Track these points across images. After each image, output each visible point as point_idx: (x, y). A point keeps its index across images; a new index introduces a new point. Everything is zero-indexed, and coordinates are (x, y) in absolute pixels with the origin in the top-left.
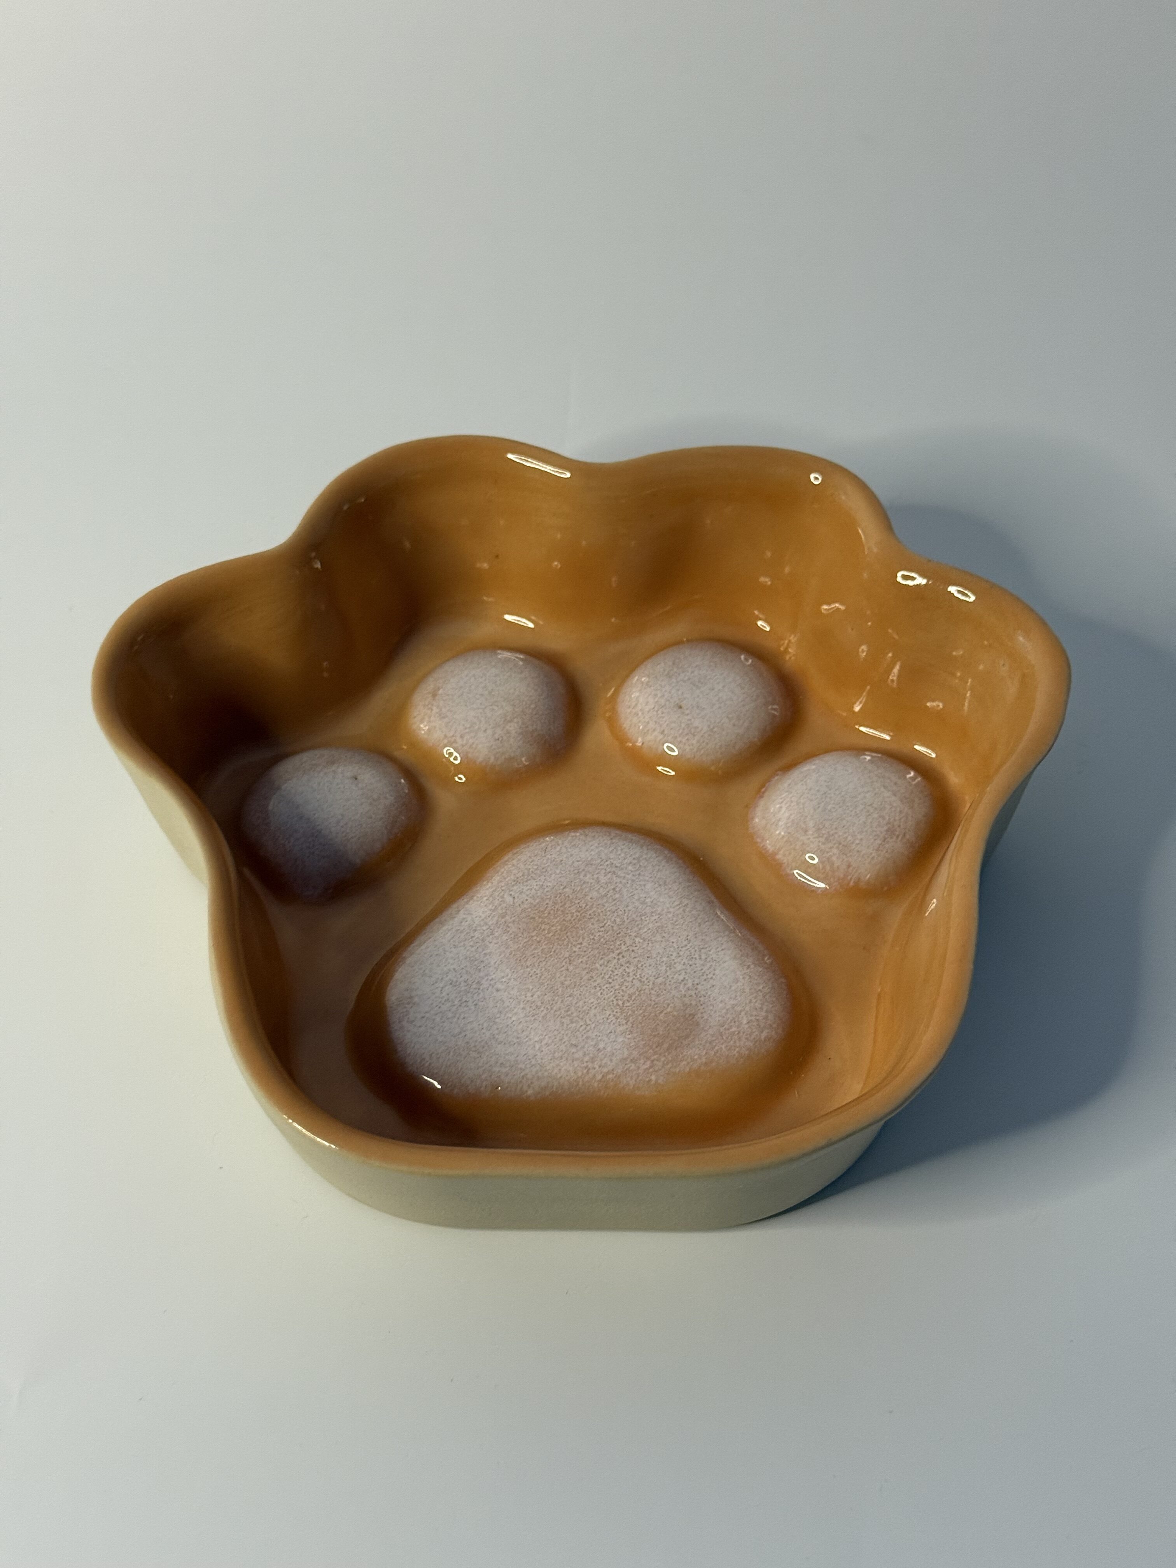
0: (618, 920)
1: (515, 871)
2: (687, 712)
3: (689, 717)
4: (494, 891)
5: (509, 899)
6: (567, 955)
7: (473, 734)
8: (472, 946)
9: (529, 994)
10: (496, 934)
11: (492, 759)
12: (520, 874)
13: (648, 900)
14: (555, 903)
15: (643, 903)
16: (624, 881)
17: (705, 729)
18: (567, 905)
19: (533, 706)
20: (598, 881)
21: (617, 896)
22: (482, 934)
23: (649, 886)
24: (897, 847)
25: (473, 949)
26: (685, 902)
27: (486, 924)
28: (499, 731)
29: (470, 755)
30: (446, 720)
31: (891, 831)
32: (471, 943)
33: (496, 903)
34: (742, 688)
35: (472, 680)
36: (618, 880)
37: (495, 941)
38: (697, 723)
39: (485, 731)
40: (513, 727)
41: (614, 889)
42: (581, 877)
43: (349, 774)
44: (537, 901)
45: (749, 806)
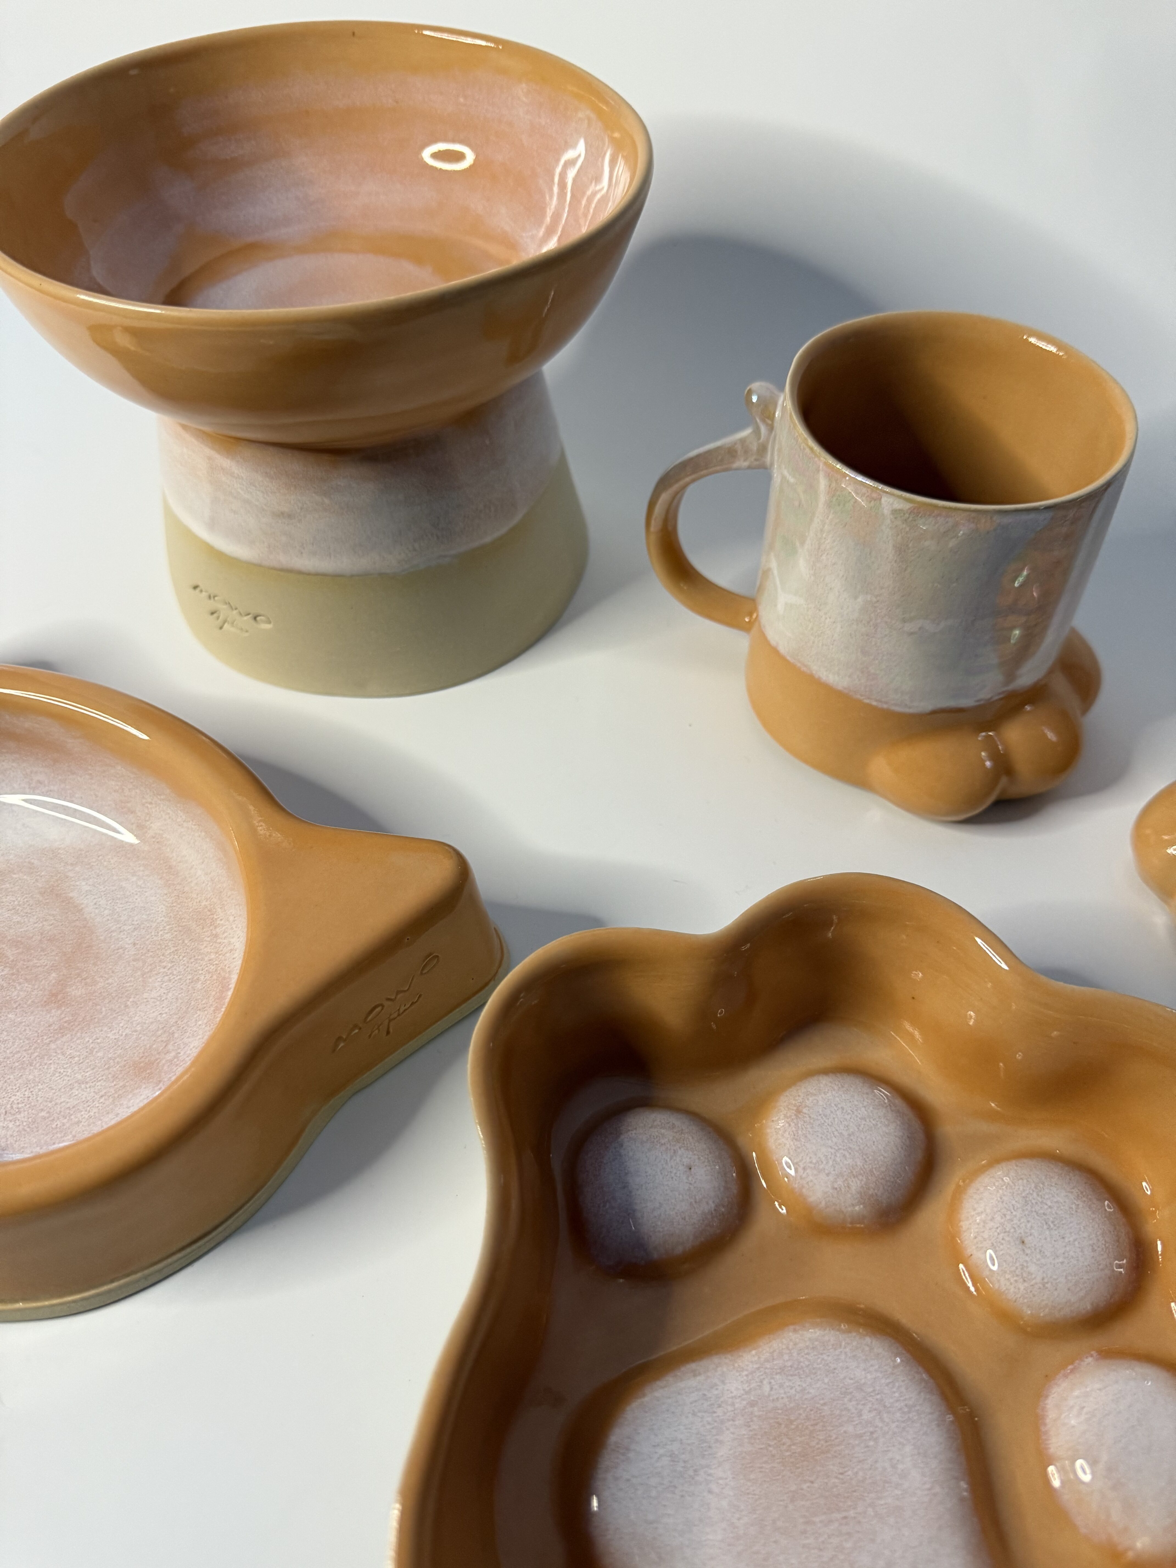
0: (861, 1474)
1: (786, 1357)
3: (1027, 1258)
4: (758, 1369)
5: (766, 1388)
6: (794, 1488)
7: (815, 1172)
8: (709, 1423)
9: (737, 1516)
10: (737, 1423)
11: (823, 1203)
12: (789, 1364)
13: (900, 1466)
14: (808, 1418)
15: (894, 1467)
16: (886, 1429)
18: (818, 1427)
20: (860, 1415)
21: (871, 1443)
22: (725, 1413)
23: (908, 1449)
25: (708, 1427)
26: (937, 1489)
27: (733, 1404)
29: (804, 1190)
32: (709, 1419)
33: (753, 1385)
36: (880, 1425)
37: (732, 1430)
41: (872, 1433)
42: (846, 1400)
44: (792, 1405)
45: (1049, 1378)
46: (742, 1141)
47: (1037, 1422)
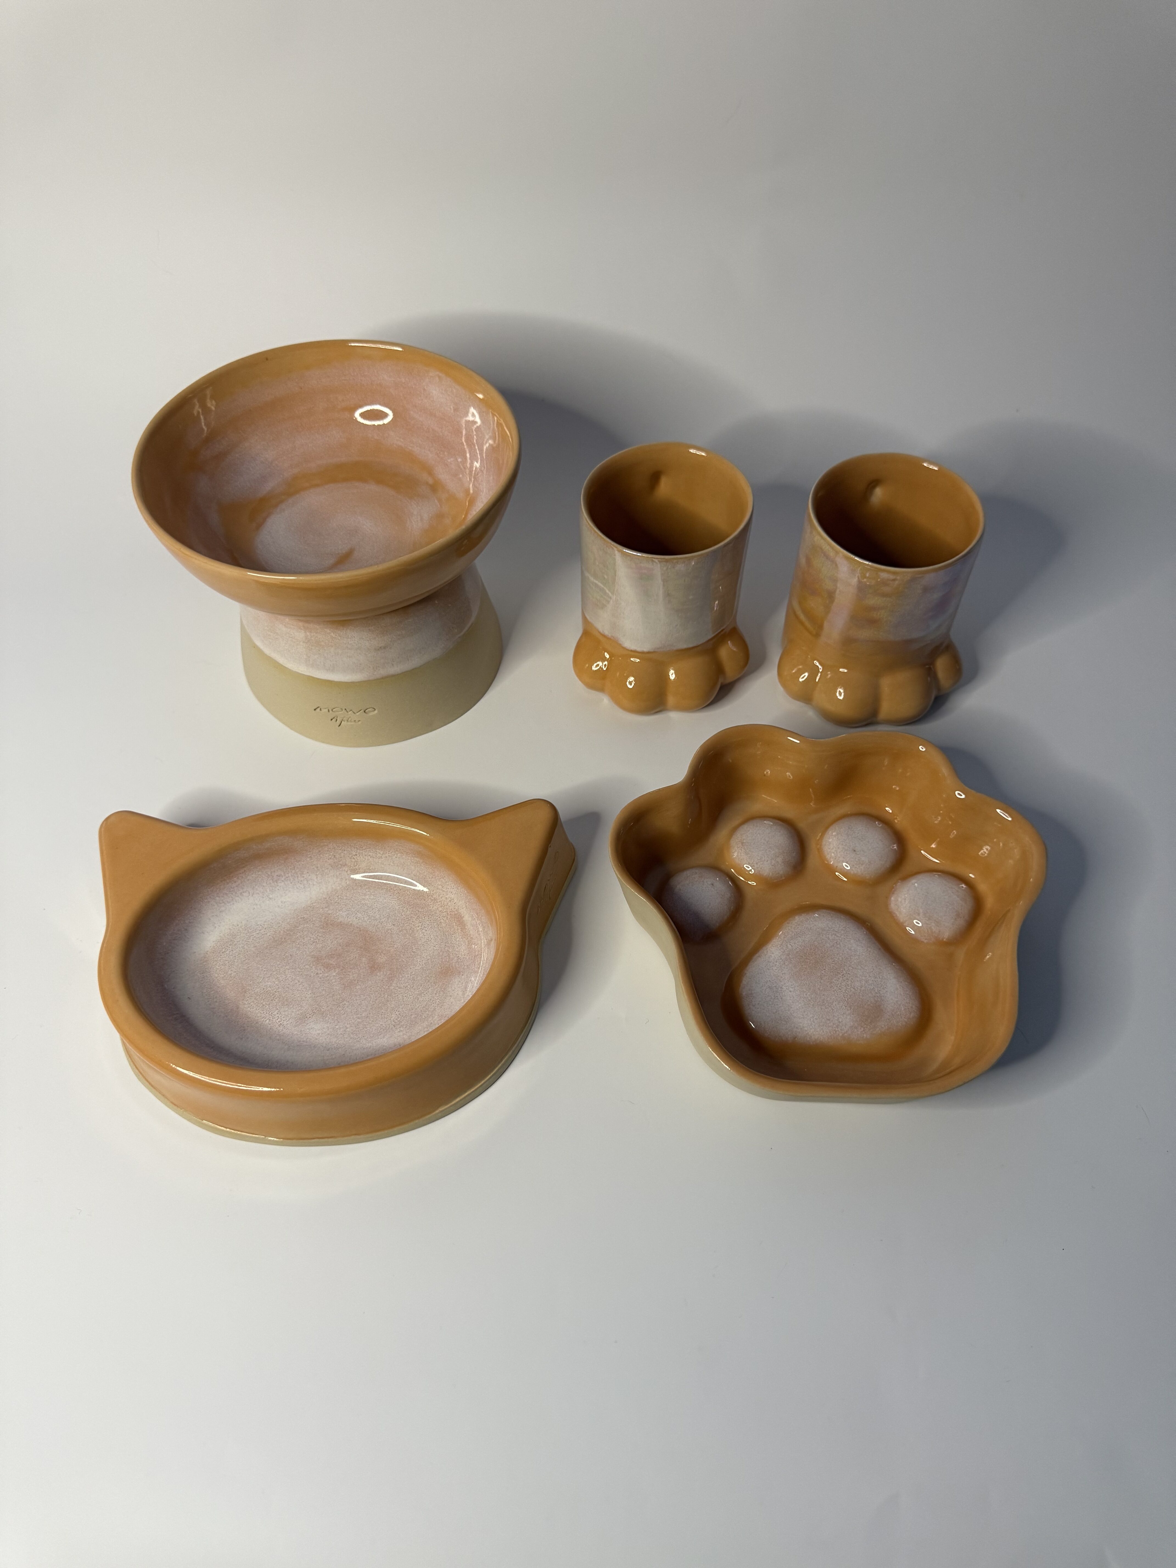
0: (840, 958)
1: (791, 933)
2: (858, 853)
3: (859, 856)
4: (783, 942)
5: (790, 947)
6: (819, 975)
7: (762, 863)
8: (776, 970)
9: (805, 994)
10: (786, 964)
11: (771, 874)
12: (793, 934)
13: (853, 948)
14: (811, 949)
15: (850, 950)
16: (840, 939)
17: (867, 861)
18: (816, 950)
19: (787, 849)
20: (829, 939)
21: (838, 946)
22: (780, 963)
23: (852, 941)
24: (961, 922)
25: (776, 971)
26: (869, 949)
27: (781, 959)
28: (773, 862)
29: (761, 872)
30: (749, 855)
31: (958, 915)
32: (776, 968)
33: (785, 948)
34: (882, 841)
35: (758, 835)
36: (838, 938)
37: (786, 967)
38: (863, 859)
39: (767, 861)
40: (780, 860)
41: (836, 943)
42: (821, 936)
43: (709, 883)
44: (803, 947)
45: (887, 898)
46: (723, 867)
47: (891, 915)
